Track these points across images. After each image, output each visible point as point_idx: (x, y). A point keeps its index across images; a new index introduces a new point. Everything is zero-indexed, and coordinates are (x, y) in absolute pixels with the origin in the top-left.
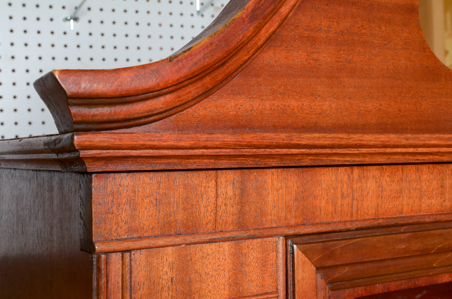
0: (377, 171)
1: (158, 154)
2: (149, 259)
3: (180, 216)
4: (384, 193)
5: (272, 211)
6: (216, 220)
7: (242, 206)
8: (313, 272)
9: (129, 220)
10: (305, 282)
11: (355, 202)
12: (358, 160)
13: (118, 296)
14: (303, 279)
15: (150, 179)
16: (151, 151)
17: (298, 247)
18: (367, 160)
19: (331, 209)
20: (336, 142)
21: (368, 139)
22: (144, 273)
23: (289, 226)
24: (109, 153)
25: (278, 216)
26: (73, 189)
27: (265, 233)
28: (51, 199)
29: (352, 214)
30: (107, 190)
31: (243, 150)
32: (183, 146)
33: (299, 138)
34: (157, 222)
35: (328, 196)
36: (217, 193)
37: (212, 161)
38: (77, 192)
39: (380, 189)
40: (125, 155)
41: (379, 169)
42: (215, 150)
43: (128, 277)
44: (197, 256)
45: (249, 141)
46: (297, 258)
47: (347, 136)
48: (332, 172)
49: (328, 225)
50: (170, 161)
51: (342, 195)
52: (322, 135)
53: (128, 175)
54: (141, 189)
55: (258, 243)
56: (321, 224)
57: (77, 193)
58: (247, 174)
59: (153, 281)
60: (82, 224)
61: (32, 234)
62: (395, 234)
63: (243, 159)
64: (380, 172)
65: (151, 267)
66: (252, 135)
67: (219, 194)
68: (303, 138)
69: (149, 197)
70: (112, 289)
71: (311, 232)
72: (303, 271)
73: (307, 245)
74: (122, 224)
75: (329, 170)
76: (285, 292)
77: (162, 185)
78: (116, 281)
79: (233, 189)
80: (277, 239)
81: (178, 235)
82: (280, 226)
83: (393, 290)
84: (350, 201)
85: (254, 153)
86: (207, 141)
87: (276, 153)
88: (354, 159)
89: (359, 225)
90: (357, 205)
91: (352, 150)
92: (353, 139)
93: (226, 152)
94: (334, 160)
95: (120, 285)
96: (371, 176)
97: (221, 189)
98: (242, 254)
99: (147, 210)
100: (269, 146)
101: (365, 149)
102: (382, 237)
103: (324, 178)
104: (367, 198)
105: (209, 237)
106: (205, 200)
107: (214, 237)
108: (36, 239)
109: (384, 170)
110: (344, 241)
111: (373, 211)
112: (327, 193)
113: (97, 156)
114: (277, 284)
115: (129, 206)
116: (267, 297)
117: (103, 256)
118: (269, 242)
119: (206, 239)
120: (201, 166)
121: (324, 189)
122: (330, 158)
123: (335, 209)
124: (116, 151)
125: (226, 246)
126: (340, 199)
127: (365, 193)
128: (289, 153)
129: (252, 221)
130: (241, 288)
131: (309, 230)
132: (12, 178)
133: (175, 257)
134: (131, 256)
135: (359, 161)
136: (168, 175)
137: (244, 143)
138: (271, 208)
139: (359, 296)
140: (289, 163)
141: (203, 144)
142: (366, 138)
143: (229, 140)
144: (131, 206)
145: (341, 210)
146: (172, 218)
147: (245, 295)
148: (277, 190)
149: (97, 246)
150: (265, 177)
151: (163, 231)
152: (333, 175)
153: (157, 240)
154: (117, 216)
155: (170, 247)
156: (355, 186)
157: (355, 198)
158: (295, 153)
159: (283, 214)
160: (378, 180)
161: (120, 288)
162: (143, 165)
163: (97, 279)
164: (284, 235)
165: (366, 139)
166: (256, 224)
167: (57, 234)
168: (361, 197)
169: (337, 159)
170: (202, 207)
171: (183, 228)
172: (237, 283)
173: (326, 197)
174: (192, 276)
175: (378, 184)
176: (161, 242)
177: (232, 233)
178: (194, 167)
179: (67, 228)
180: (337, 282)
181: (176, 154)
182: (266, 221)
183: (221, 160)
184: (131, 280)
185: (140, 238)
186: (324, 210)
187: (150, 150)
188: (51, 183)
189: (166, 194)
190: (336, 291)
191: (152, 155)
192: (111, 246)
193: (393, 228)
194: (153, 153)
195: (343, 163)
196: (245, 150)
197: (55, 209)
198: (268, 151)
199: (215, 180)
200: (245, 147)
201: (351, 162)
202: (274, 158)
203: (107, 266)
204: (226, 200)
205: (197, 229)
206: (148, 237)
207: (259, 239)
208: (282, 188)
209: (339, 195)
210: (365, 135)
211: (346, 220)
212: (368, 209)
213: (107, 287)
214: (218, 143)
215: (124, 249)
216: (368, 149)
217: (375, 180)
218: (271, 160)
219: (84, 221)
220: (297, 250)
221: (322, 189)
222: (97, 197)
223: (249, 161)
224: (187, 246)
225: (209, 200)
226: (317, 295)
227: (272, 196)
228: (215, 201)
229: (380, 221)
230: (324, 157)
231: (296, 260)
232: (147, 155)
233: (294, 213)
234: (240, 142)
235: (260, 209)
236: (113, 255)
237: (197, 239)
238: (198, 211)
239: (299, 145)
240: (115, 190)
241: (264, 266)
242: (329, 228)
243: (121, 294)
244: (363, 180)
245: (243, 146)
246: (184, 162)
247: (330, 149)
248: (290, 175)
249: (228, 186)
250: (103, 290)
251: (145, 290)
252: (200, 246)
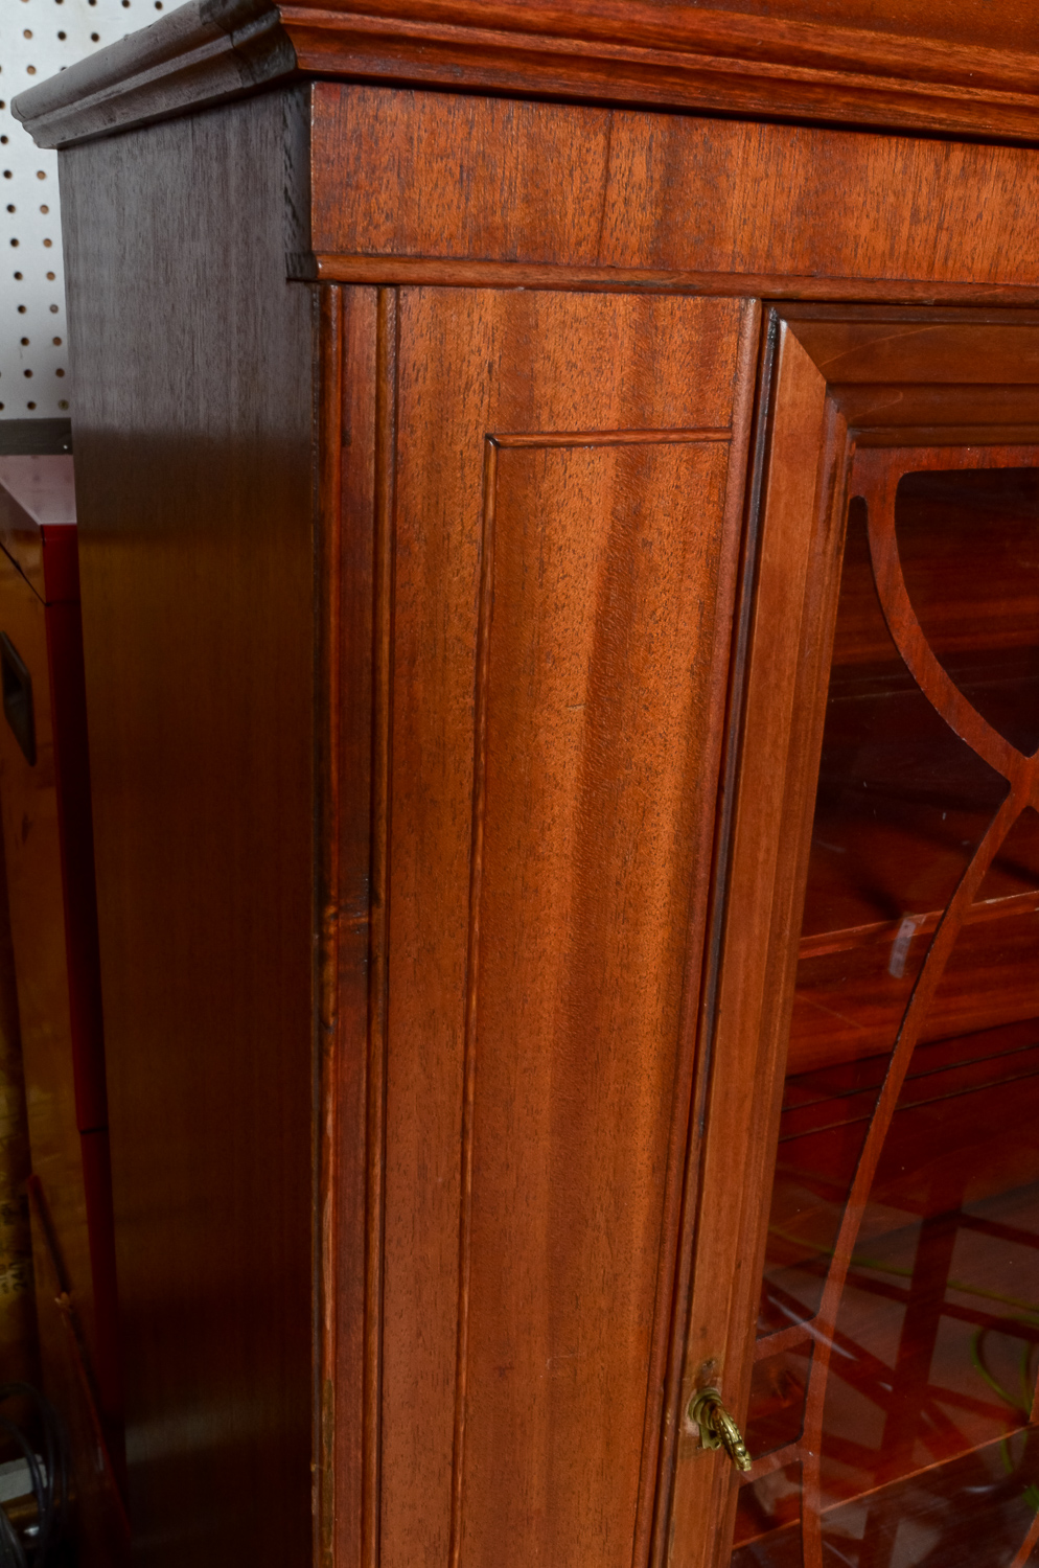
0: (1009, 161)
1: (467, 40)
2: (439, 312)
3: (517, 216)
4: (1020, 222)
5: (738, 231)
6: (601, 237)
7: (666, 211)
8: (819, 392)
9: (395, 210)
10: (797, 412)
11: (944, 237)
12: (965, 121)
13: (367, 389)
14: (794, 404)
15: (449, 112)
16: (453, 28)
17: (789, 327)
18: (990, 124)
19: (881, 245)
20: (917, 59)
21: (999, 63)
22: (428, 342)
23: (775, 276)
24: (349, 20)
25: (752, 246)
26: (271, 135)
27: (715, 285)
28: (224, 176)
29: (931, 265)
30: (345, 126)
31: (678, 54)
32: (529, 21)
33: (823, 35)
34: (460, 225)
35: (878, 212)
36: (607, 168)
37: (601, 77)
38: (278, 139)
39: (1012, 209)
40: (387, 31)
41: (1017, 157)
42: (609, 46)
43: (390, 345)
44: (551, 320)
45: (694, 27)
46: (785, 352)
47: (945, 47)
48: (897, 151)
49: (870, 285)
50: (498, 64)
51: (915, 213)
52: (884, 36)
53: (395, 95)
54: (425, 136)
55: (696, 306)
56: (854, 280)
57: (279, 142)
58: (686, 129)
59: (446, 364)
60: (290, 216)
61: (187, 278)
62: (1029, 325)
63: (678, 81)
64: (1017, 166)
65: (443, 331)
66: (704, 14)
67: (612, 172)
68: (832, 38)
69: (445, 159)
70: (355, 372)
71: (826, 297)
72: (797, 386)
73: (813, 326)
74: (380, 218)
75: (890, 143)
76: (748, 432)
77: (477, 132)
78: (363, 353)
79: (648, 163)
80: (743, 302)
81: (511, 262)
82: (754, 271)
83: (1003, 466)
84: (932, 231)
85: (707, 68)
86: (591, 15)
87: (761, 73)
88: (956, 118)
89: (946, 295)
90: (948, 244)
91: (953, 90)
92: (959, 58)
93: (635, 55)
94: (905, 114)
95: (374, 363)
96: (994, 173)
97: (619, 161)
98: (656, 328)
99: (439, 191)
100: (745, 49)
101: (986, 91)
102: (998, 329)
103: (876, 164)
104: (974, 228)
105: (582, 277)
106: (577, 183)
107: (594, 277)
108: (195, 286)
109: (1029, 163)
110: (903, 327)
111: (986, 264)
112: (878, 202)
113: (321, 26)
114: (732, 412)
115: (396, 174)
116: (707, 437)
117: (334, 288)
118: (723, 308)
119: (575, 279)
120: (573, 87)
121: (871, 193)
122: (895, 107)
123: (892, 248)
124: (367, 18)
125: (623, 304)
126: (907, 223)
127: (972, 216)
128: (794, 77)
129: (688, 250)
130: (648, 410)
131: (821, 290)
132: (142, 154)
133: (501, 316)
134: (397, 298)
135: (969, 126)
136: (492, 108)
137: (683, 34)
138: (737, 225)
139: (921, 469)
140: (792, 108)
141: (579, 23)
142: (995, 58)
143: (644, 20)
144: (402, 176)
145: (907, 252)
146: (498, 219)
147: (655, 426)
148: (756, 181)
149: (322, 263)
150: (730, 142)
151: (474, 248)
152: (899, 159)
153: (459, 268)
154: (367, 195)
155: (489, 290)
156: (949, 193)
157: (946, 225)
158: (810, 79)
159: (762, 244)
160: (1010, 187)
161: (373, 371)
162: (431, 68)
163: (320, 342)
164: (762, 294)
165: (995, 61)
166: (696, 260)
167: (237, 259)
168: (961, 225)
169: (912, 111)
170: (570, 200)
171: (521, 246)
172: (639, 397)
173: (873, 215)
174: (538, 366)
175: (1007, 197)
176: (469, 273)
177: (637, 273)
178: (554, 88)
179: (258, 239)
180: (875, 426)
181: (514, 46)
182: (721, 255)
183: (622, 77)
184: (398, 354)
185: (420, 258)
186: (865, 245)
187: (448, 26)
188: (224, 138)
189: (484, 156)
190: (868, 451)
191: (455, 39)
192: (353, 267)
193: (1026, 311)
194: (457, 35)
195: (926, 124)
196: (686, 55)
197: (233, 200)
198: (742, 65)
199: (605, 134)
200: (684, 47)
201: (948, 125)
202: (754, 89)
203: (343, 315)
204: (629, 189)
205: (554, 254)
206: (439, 259)
207: (699, 298)
208: (767, 176)
209: (907, 214)
210: (993, 51)
211: (916, 278)
212: (973, 259)
213: (344, 365)
214: (616, 24)
215: (384, 278)
216: (995, 93)
217: (1000, 185)
218: (748, 95)
219: (293, 207)
220: (787, 333)
221: (866, 192)
222: (321, 141)
223: (692, 90)
224: (529, 291)
225: (587, 185)
226: (821, 447)
227: (742, 194)
228: (602, 187)
229: (997, 290)
230: (881, 102)
231: (781, 357)
232: (442, 38)
233: (790, 245)
234: (672, 27)
235: (710, 222)
236: (359, 291)
237: (553, 277)
238: (558, 209)
239: (820, 55)
240: (364, 129)
241: (705, 364)
242: (872, 293)
243: (374, 385)
244: (971, 182)
245: (679, 42)
246: (532, 70)
247: (899, 81)
248: (791, 146)
249: (637, 154)
250: (335, 367)
251: (428, 382)
252: (557, 296)
